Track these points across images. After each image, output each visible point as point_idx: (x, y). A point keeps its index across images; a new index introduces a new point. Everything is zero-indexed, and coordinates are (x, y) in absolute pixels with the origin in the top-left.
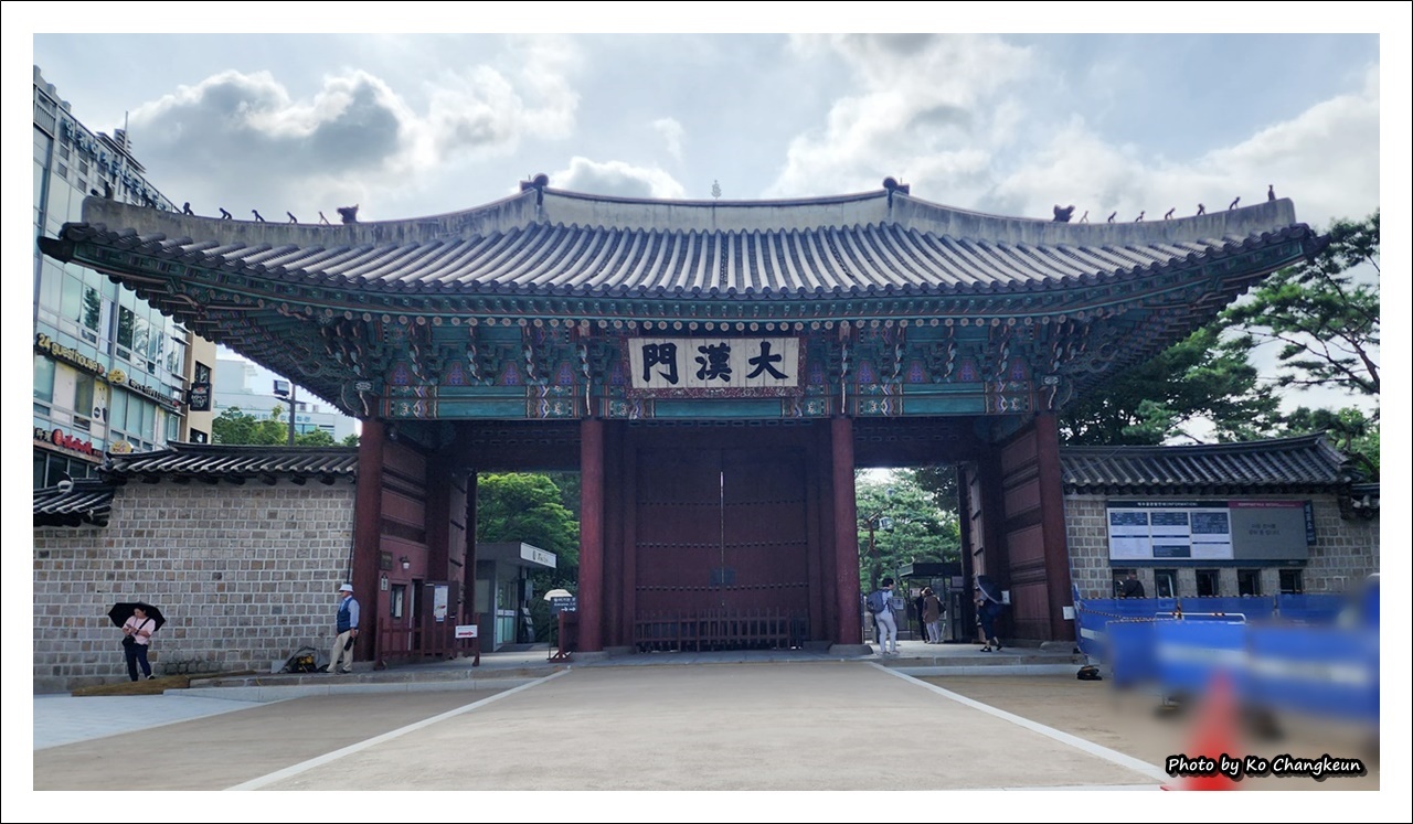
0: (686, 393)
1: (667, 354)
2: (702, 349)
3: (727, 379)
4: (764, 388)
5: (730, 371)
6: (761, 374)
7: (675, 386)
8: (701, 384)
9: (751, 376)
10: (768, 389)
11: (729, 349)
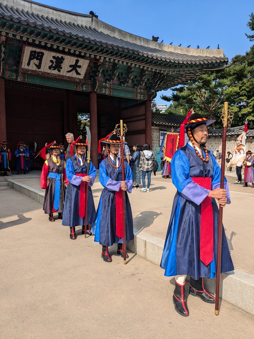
0: (43, 74)
1: (40, 56)
2: (54, 57)
3: (59, 71)
4: (72, 77)
5: (61, 68)
6: (72, 72)
7: (39, 70)
8: (49, 71)
9: (69, 72)
10: (73, 78)
11: (64, 59)
